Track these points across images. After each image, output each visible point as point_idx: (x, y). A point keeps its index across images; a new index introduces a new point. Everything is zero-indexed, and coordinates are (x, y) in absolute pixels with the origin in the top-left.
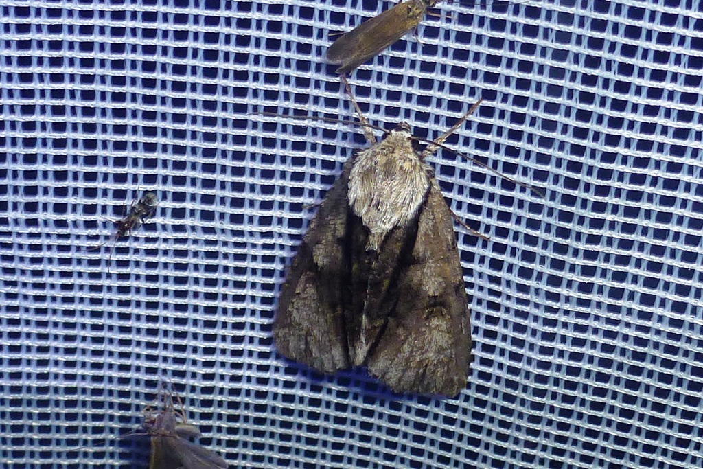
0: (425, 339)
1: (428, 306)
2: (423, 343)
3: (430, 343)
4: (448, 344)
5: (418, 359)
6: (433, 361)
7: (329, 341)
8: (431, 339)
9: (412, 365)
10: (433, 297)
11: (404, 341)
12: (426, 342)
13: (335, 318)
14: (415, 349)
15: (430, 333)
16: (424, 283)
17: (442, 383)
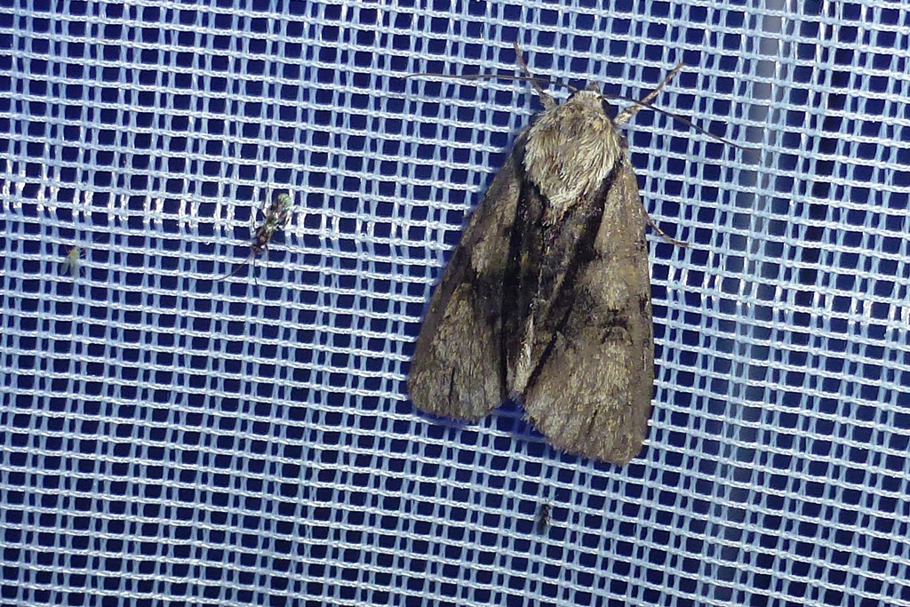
0: (597, 372)
1: (606, 323)
2: (595, 378)
3: (603, 379)
4: (624, 385)
5: (586, 402)
6: (604, 407)
7: (483, 372)
8: (606, 373)
9: (578, 410)
10: (613, 310)
11: (573, 370)
12: (599, 376)
13: (493, 337)
14: (584, 386)
15: (605, 364)
16: (604, 288)
17: (612, 443)
